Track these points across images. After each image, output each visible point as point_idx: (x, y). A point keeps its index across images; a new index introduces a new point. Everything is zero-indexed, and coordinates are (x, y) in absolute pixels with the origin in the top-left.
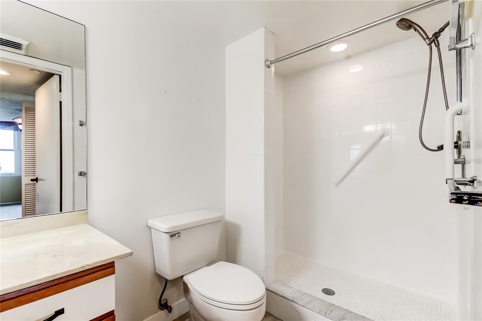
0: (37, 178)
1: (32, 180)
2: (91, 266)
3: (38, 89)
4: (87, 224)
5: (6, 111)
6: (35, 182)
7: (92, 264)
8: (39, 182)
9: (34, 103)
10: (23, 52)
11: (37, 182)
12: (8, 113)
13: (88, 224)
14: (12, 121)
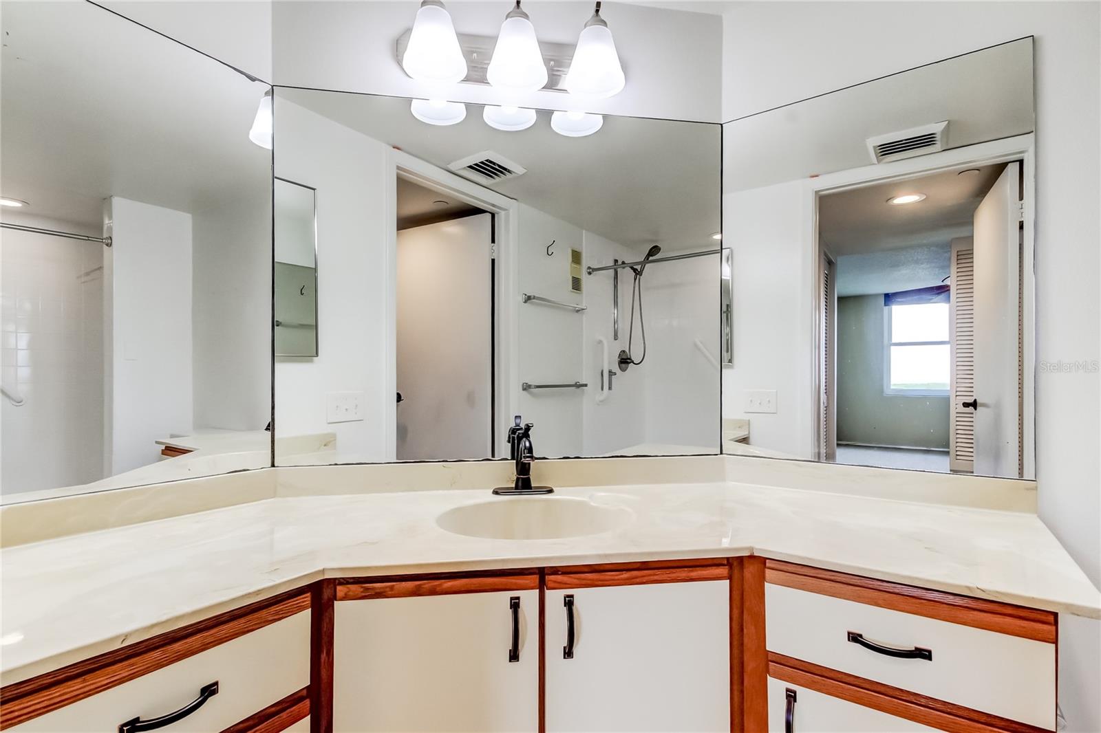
0: (975, 400)
1: (966, 405)
2: (989, 594)
3: (977, 207)
4: (1035, 516)
5: (933, 265)
6: (971, 408)
7: (990, 591)
8: (978, 408)
9: (970, 239)
10: (938, 147)
11: (976, 409)
12: (937, 270)
13: (1038, 516)
14: (942, 284)
